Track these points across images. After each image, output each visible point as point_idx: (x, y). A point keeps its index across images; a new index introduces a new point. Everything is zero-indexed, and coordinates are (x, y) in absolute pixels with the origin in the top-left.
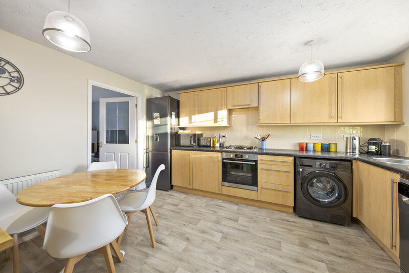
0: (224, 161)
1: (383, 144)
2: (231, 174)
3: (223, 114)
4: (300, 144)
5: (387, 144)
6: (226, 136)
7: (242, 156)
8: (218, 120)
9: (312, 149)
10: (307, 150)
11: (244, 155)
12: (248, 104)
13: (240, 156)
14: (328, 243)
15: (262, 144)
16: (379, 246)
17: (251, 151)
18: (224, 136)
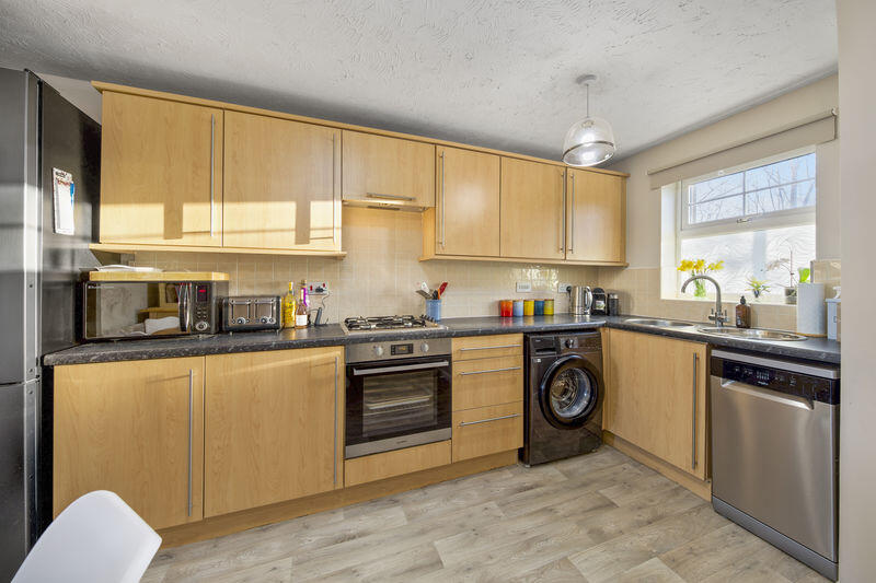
0: (356, 373)
1: (611, 297)
2: (369, 410)
3: (326, 214)
4: (501, 303)
5: (616, 297)
6: (327, 290)
7: (410, 349)
8: (313, 234)
9: (522, 314)
10: (515, 316)
11: (416, 344)
12: (409, 196)
13: (404, 348)
14: (613, 504)
15: (434, 309)
16: (650, 468)
17: (423, 329)
18: (319, 290)
